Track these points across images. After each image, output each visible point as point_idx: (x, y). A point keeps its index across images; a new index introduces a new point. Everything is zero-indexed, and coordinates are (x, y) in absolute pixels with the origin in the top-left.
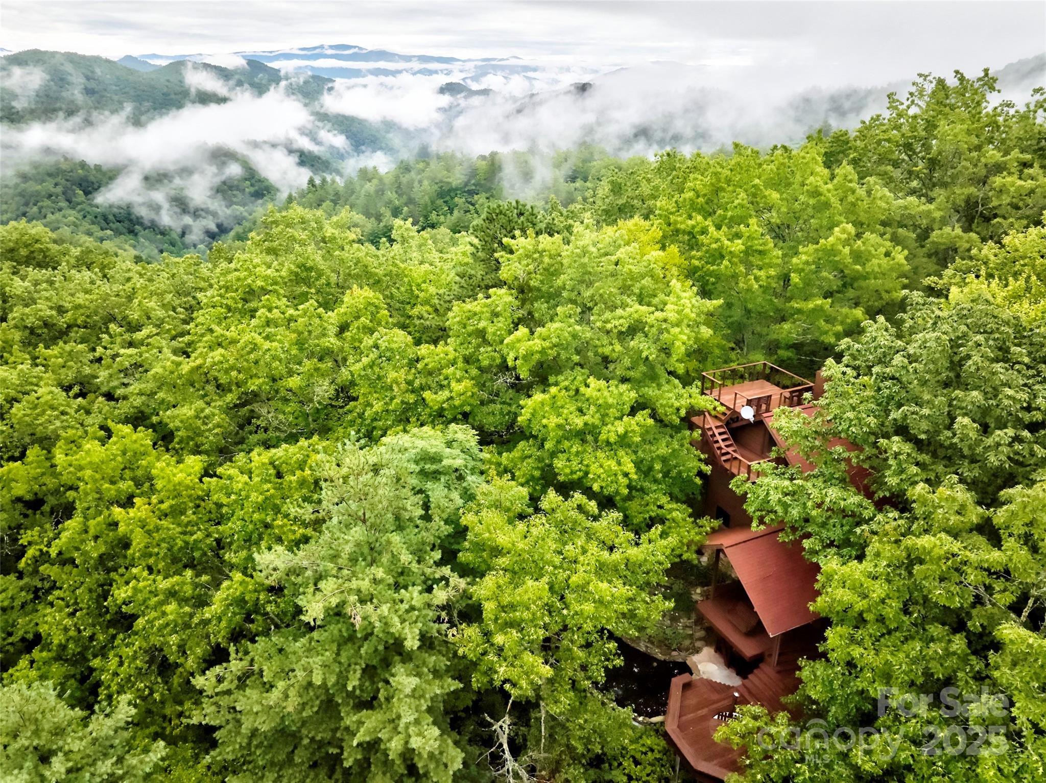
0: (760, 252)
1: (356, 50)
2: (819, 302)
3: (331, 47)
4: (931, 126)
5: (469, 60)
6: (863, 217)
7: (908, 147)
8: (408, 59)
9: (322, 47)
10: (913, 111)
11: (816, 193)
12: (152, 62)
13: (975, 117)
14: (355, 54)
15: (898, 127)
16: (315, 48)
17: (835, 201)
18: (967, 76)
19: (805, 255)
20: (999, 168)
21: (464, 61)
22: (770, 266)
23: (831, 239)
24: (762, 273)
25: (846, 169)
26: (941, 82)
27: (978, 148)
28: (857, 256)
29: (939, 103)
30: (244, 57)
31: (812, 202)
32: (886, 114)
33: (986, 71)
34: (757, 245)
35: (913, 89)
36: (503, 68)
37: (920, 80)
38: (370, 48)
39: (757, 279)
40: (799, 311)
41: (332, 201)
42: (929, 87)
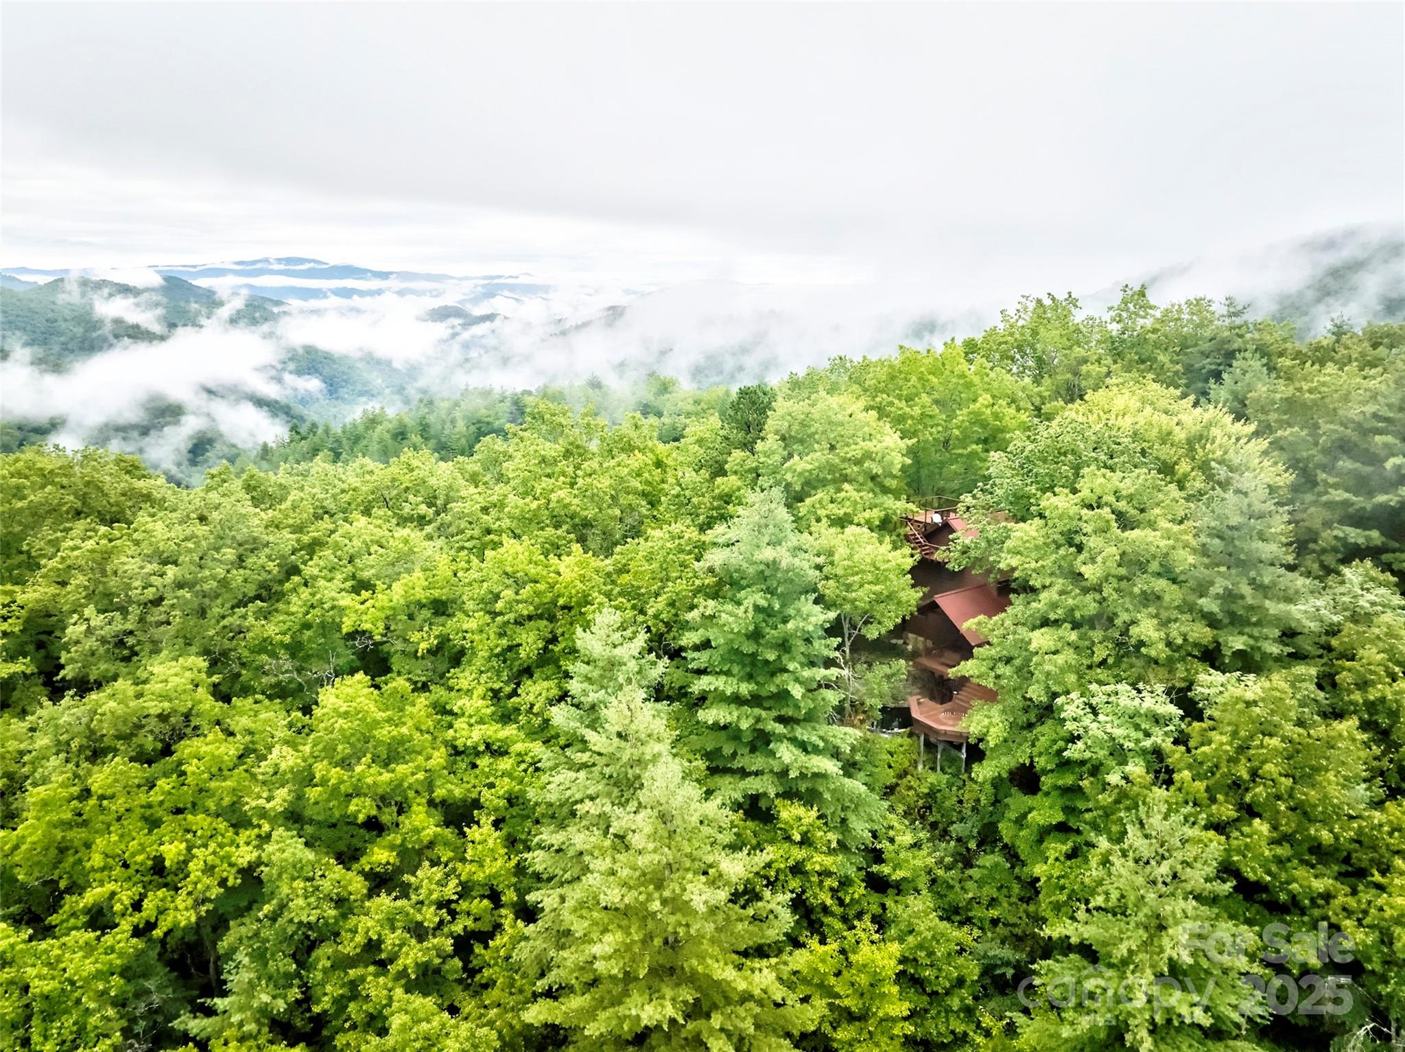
0: (931, 417)
1: (312, 265)
2: (974, 447)
3: (279, 260)
4: (1035, 333)
5: (467, 278)
6: (995, 392)
7: (1020, 348)
8: (384, 275)
9: (266, 260)
10: (1021, 323)
11: (963, 376)
12: (24, 278)
13: (1065, 326)
14: (310, 270)
15: (1011, 334)
16: (255, 262)
17: (976, 380)
18: (1057, 297)
19: (962, 416)
20: (1085, 361)
21: (461, 279)
22: (938, 425)
23: (978, 405)
24: (934, 430)
25: (979, 360)
26: (1039, 301)
27: (1070, 348)
28: (996, 416)
29: (1039, 317)
30: (159, 272)
31: (961, 381)
32: (1001, 326)
33: (1070, 293)
34: (928, 411)
35: (1019, 307)
36: (511, 288)
37: (1024, 300)
38: (332, 263)
39: (931, 434)
40: (961, 455)
41: (331, 449)
42: (1032, 306)
